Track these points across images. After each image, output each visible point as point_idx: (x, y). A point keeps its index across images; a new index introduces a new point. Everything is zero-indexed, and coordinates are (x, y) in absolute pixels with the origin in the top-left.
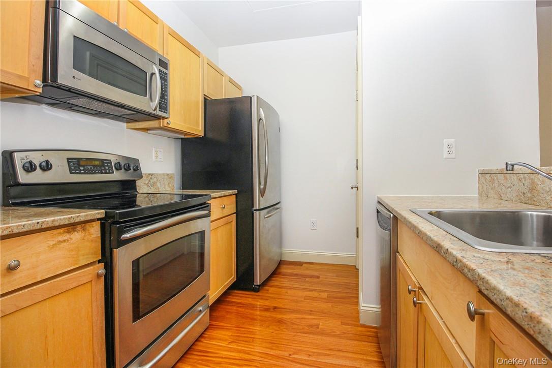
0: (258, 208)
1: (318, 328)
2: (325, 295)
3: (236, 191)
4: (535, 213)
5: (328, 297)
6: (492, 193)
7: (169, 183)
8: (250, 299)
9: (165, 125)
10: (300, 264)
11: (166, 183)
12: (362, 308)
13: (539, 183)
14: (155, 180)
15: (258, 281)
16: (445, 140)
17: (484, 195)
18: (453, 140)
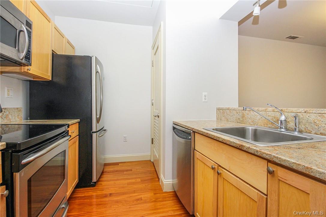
0: (95, 131)
1: (142, 200)
2: (139, 180)
3: (79, 120)
4: (251, 128)
5: (141, 181)
6: (223, 118)
7: (18, 115)
8: (91, 193)
9: (26, 71)
10: (117, 164)
11: (16, 115)
12: (165, 183)
13: (246, 114)
14: (8, 113)
15: (94, 179)
16: (203, 93)
17: (219, 119)
18: (207, 93)
